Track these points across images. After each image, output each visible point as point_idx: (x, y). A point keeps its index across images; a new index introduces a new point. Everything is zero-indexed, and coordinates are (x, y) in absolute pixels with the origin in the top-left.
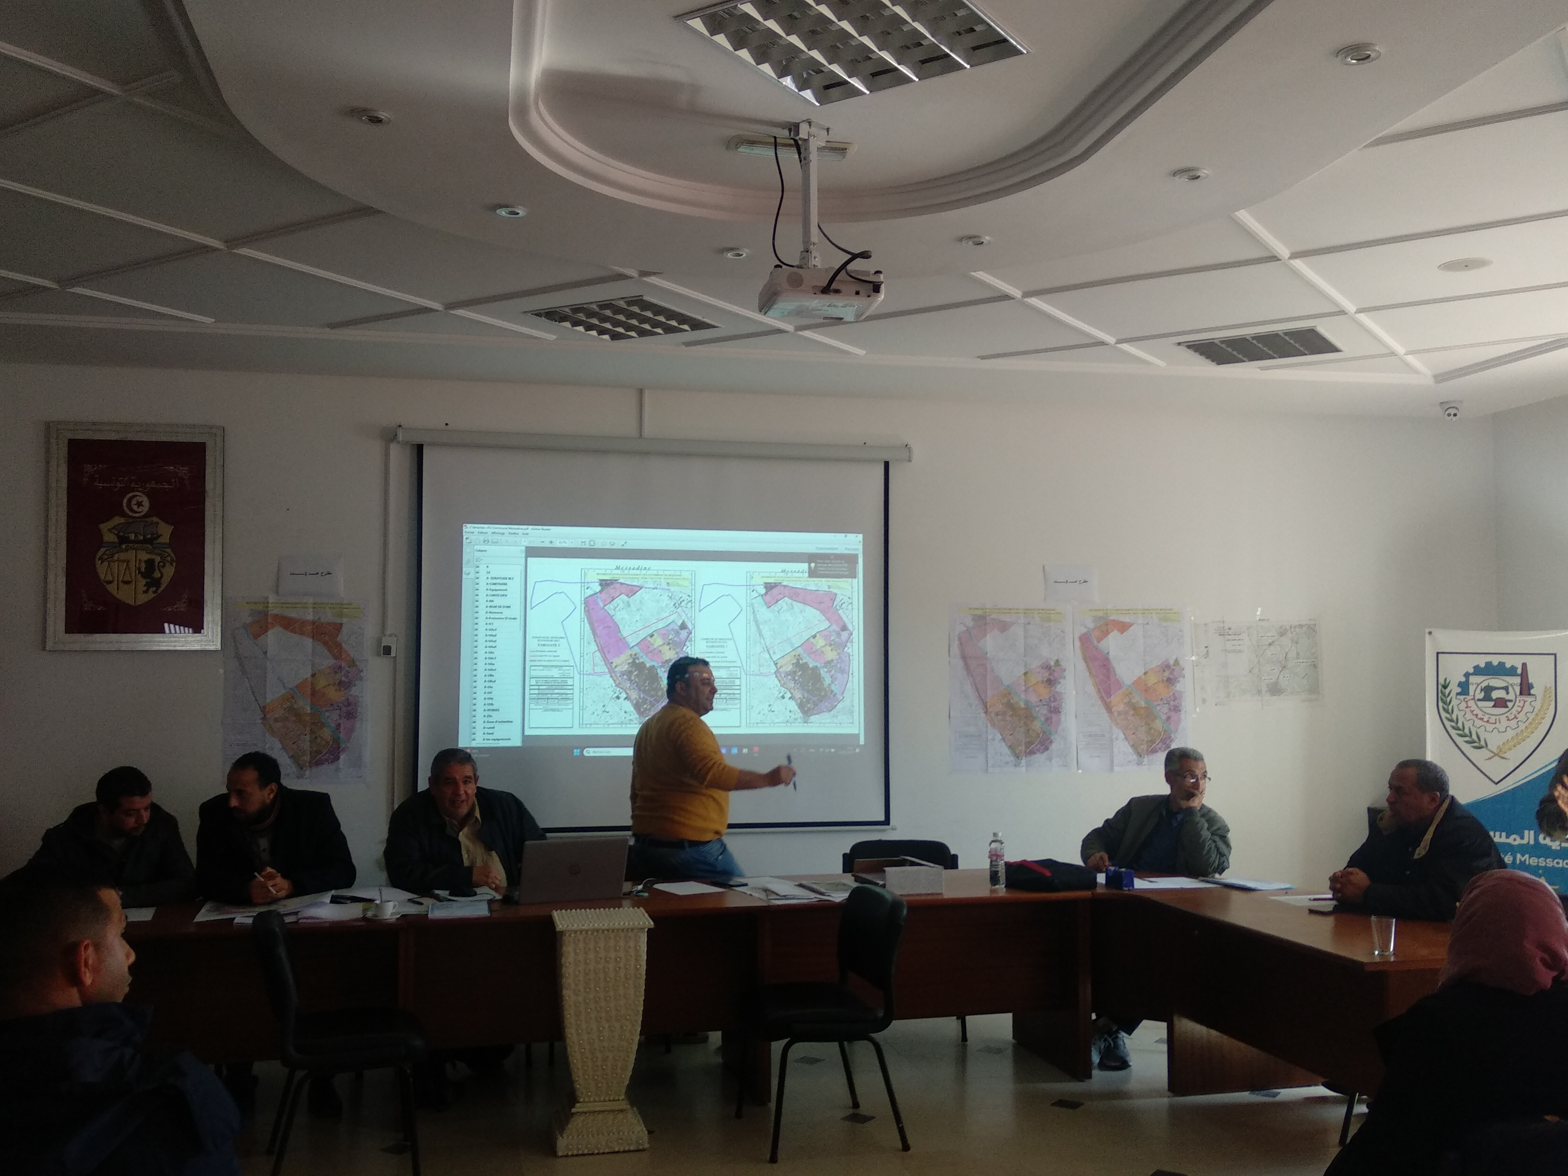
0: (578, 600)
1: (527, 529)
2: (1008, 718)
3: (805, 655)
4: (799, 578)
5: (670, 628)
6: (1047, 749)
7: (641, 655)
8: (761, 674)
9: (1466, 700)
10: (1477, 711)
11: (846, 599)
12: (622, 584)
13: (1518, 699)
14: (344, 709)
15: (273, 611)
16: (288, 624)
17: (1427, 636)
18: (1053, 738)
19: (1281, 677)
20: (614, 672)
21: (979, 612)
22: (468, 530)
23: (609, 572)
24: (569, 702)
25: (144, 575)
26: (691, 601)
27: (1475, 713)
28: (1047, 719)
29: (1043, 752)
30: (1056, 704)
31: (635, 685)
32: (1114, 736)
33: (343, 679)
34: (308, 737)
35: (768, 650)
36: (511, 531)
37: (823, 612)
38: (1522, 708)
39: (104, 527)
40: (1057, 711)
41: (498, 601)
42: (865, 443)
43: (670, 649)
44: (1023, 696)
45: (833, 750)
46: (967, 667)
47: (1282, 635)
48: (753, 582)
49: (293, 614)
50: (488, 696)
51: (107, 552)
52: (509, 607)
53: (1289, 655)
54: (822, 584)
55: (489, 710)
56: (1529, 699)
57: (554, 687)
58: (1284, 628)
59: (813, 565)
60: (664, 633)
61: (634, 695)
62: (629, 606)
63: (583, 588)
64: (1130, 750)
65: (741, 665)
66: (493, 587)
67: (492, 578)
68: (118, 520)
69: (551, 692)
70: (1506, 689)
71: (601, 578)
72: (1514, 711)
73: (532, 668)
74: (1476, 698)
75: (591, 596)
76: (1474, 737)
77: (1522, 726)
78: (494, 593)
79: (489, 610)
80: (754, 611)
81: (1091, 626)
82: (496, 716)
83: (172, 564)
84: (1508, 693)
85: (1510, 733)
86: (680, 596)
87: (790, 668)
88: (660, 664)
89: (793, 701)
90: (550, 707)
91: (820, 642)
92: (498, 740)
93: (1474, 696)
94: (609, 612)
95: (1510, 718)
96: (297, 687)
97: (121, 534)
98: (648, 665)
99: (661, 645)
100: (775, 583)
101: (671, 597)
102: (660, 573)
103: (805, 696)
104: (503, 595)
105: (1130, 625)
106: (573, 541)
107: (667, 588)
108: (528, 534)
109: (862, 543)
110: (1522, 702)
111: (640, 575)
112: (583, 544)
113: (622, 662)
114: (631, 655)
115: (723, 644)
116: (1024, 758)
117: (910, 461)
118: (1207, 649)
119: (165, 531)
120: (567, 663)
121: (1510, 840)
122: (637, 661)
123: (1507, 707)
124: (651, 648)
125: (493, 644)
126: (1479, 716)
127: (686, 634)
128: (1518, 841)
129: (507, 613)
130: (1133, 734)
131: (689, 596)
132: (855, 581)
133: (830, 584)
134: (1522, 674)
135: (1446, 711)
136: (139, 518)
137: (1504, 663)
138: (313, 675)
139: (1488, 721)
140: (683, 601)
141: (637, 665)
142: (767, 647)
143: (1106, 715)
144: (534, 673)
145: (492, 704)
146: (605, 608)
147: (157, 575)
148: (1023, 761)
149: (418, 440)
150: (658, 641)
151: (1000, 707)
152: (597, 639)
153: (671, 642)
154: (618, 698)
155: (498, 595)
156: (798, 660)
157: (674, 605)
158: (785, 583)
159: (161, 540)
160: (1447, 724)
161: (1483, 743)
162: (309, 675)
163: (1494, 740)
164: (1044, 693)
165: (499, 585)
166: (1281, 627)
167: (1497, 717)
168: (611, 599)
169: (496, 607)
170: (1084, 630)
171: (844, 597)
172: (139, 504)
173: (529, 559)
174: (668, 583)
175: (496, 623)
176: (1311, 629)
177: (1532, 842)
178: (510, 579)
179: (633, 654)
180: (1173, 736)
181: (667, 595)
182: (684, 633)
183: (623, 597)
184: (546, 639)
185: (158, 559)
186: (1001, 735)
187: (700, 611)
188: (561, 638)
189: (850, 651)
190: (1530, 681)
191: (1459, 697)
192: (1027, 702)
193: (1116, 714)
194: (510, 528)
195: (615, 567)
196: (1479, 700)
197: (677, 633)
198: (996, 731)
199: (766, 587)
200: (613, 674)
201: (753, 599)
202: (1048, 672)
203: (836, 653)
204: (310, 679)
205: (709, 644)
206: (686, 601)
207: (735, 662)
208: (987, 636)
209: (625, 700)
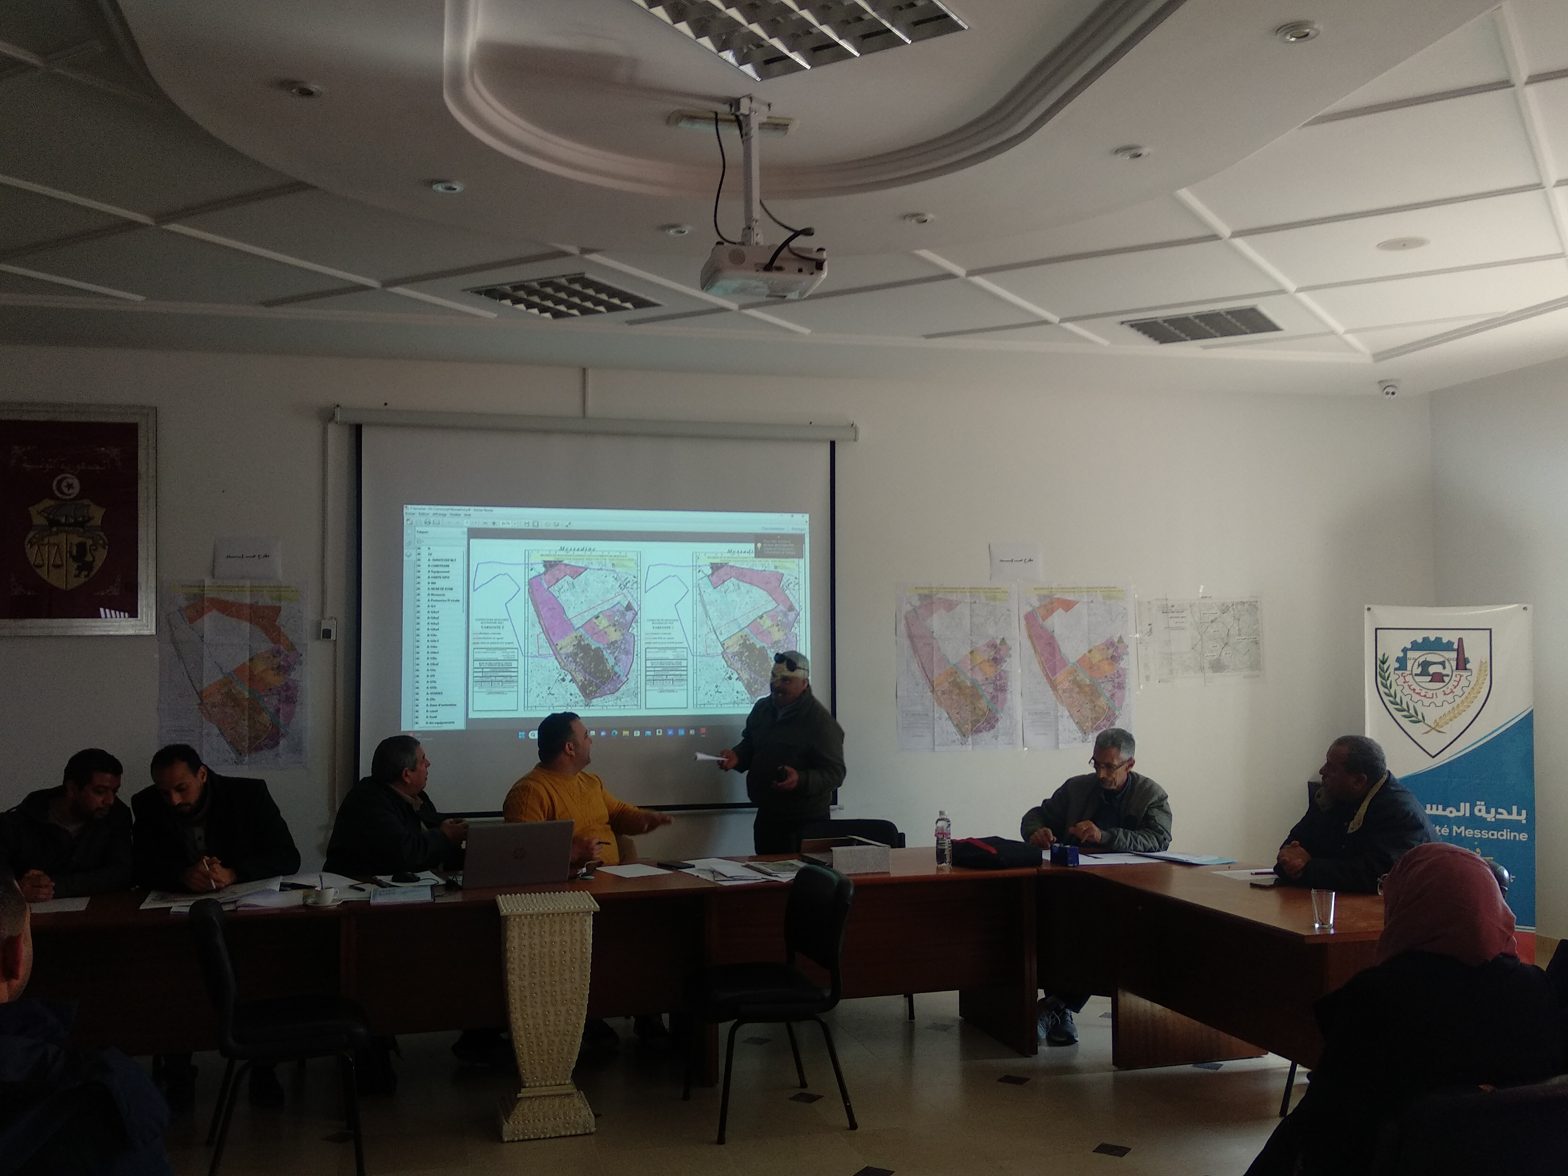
0: (522, 582)
1: (470, 510)
2: (954, 697)
3: (752, 636)
4: (746, 558)
5: (615, 609)
6: (993, 727)
7: (587, 636)
8: (708, 655)
9: (1404, 675)
10: (1414, 686)
11: (792, 579)
12: (566, 565)
13: (1454, 674)
14: (283, 694)
15: (209, 594)
16: (225, 608)
17: (1366, 612)
18: (998, 715)
19: (1223, 654)
20: (559, 654)
21: (926, 592)
22: (409, 511)
23: (553, 553)
24: (512, 684)
25: (75, 559)
26: (637, 582)
27: (1412, 687)
28: (993, 698)
29: (989, 730)
30: (1002, 682)
31: (581, 667)
32: (1059, 714)
33: (282, 663)
34: (246, 723)
35: (714, 631)
36: (453, 512)
37: (770, 592)
38: (1459, 682)
39: (33, 510)
40: (1002, 689)
41: (440, 583)
42: (811, 423)
43: (616, 631)
44: (969, 675)
46: (914, 647)
47: (1224, 611)
48: (699, 563)
49: (230, 598)
50: (430, 679)
51: (37, 536)
52: (452, 589)
53: (1232, 632)
54: (768, 565)
55: (431, 693)
56: (1465, 674)
57: (498, 670)
58: (1226, 605)
59: (759, 545)
60: (609, 614)
61: (580, 677)
62: (574, 587)
63: (527, 569)
64: (1075, 727)
65: (687, 646)
66: (435, 569)
67: (434, 560)
68: (47, 503)
69: (495, 674)
70: (1443, 664)
71: (545, 560)
72: (1450, 686)
73: (475, 650)
74: (1414, 674)
75: (534, 577)
76: (1412, 711)
77: (1458, 700)
78: (436, 575)
79: (431, 592)
80: (700, 592)
81: (1036, 604)
82: (439, 699)
83: (104, 548)
84: (1444, 668)
85: (1447, 708)
86: (626, 577)
87: (736, 649)
88: (606, 646)
89: (740, 682)
90: (494, 690)
91: (767, 623)
92: (441, 723)
93: (1412, 671)
94: (554, 593)
95: (1447, 693)
96: (235, 671)
97: (51, 516)
98: (593, 647)
99: (607, 627)
100: (721, 564)
101: (616, 579)
102: (606, 553)
103: (752, 677)
104: (445, 578)
105: (1075, 603)
106: (516, 522)
107: (612, 569)
108: (470, 515)
109: (808, 522)
110: (1459, 677)
111: (585, 556)
112: (527, 525)
113: (567, 644)
114: (576, 637)
115: (669, 625)
116: (970, 737)
117: (855, 440)
118: (1150, 627)
119: (97, 514)
120: (511, 646)
121: (1447, 813)
122: (583, 643)
123: (1444, 681)
124: (597, 630)
125: (436, 627)
126: (1416, 691)
127: (632, 615)
128: (1455, 813)
129: (449, 595)
130: (1078, 711)
131: (635, 577)
132: (802, 561)
133: (777, 564)
134: (1458, 649)
135: (1385, 686)
136: (70, 500)
137: (1441, 639)
138: (251, 660)
139: (1425, 696)
140: (629, 582)
141: (582, 648)
142: (713, 628)
143: (1051, 692)
144: (477, 656)
145: (435, 688)
146: (550, 589)
147: (89, 558)
148: (970, 739)
149: (357, 420)
150: (603, 623)
151: (946, 686)
152: (541, 621)
153: (616, 623)
154: (563, 680)
155: (440, 577)
156: (745, 640)
157: (620, 586)
158: (731, 564)
159: (91, 523)
160: (1386, 699)
161: (1420, 717)
162: (247, 660)
163: (1431, 715)
164: (990, 671)
165: (441, 567)
166: (1223, 605)
167: (1434, 692)
168: (555, 581)
169: (438, 589)
170: (1029, 609)
171: (791, 577)
172: (70, 486)
173: (471, 540)
174: (613, 564)
175: (439, 606)
176: (1253, 606)
177: (1468, 814)
178: (452, 560)
179: (579, 635)
180: (1117, 713)
181: (612, 575)
182: (630, 615)
183: (568, 578)
184: (490, 621)
185: (89, 542)
186: (948, 714)
187: (646, 592)
188: (505, 620)
189: (797, 631)
190: (1466, 656)
191: (1396, 672)
192: (973, 682)
193: (1060, 692)
194: (452, 509)
195: (560, 548)
196: (1416, 675)
197: (623, 615)
198: (943, 710)
199: (712, 568)
200: (558, 657)
201: (699, 580)
202: (994, 651)
203: (783, 633)
204: (248, 664)
205: (655, 625)
206: (631, 582)
207: (682, 643)
208: (934, 615)
209: (570, 682)
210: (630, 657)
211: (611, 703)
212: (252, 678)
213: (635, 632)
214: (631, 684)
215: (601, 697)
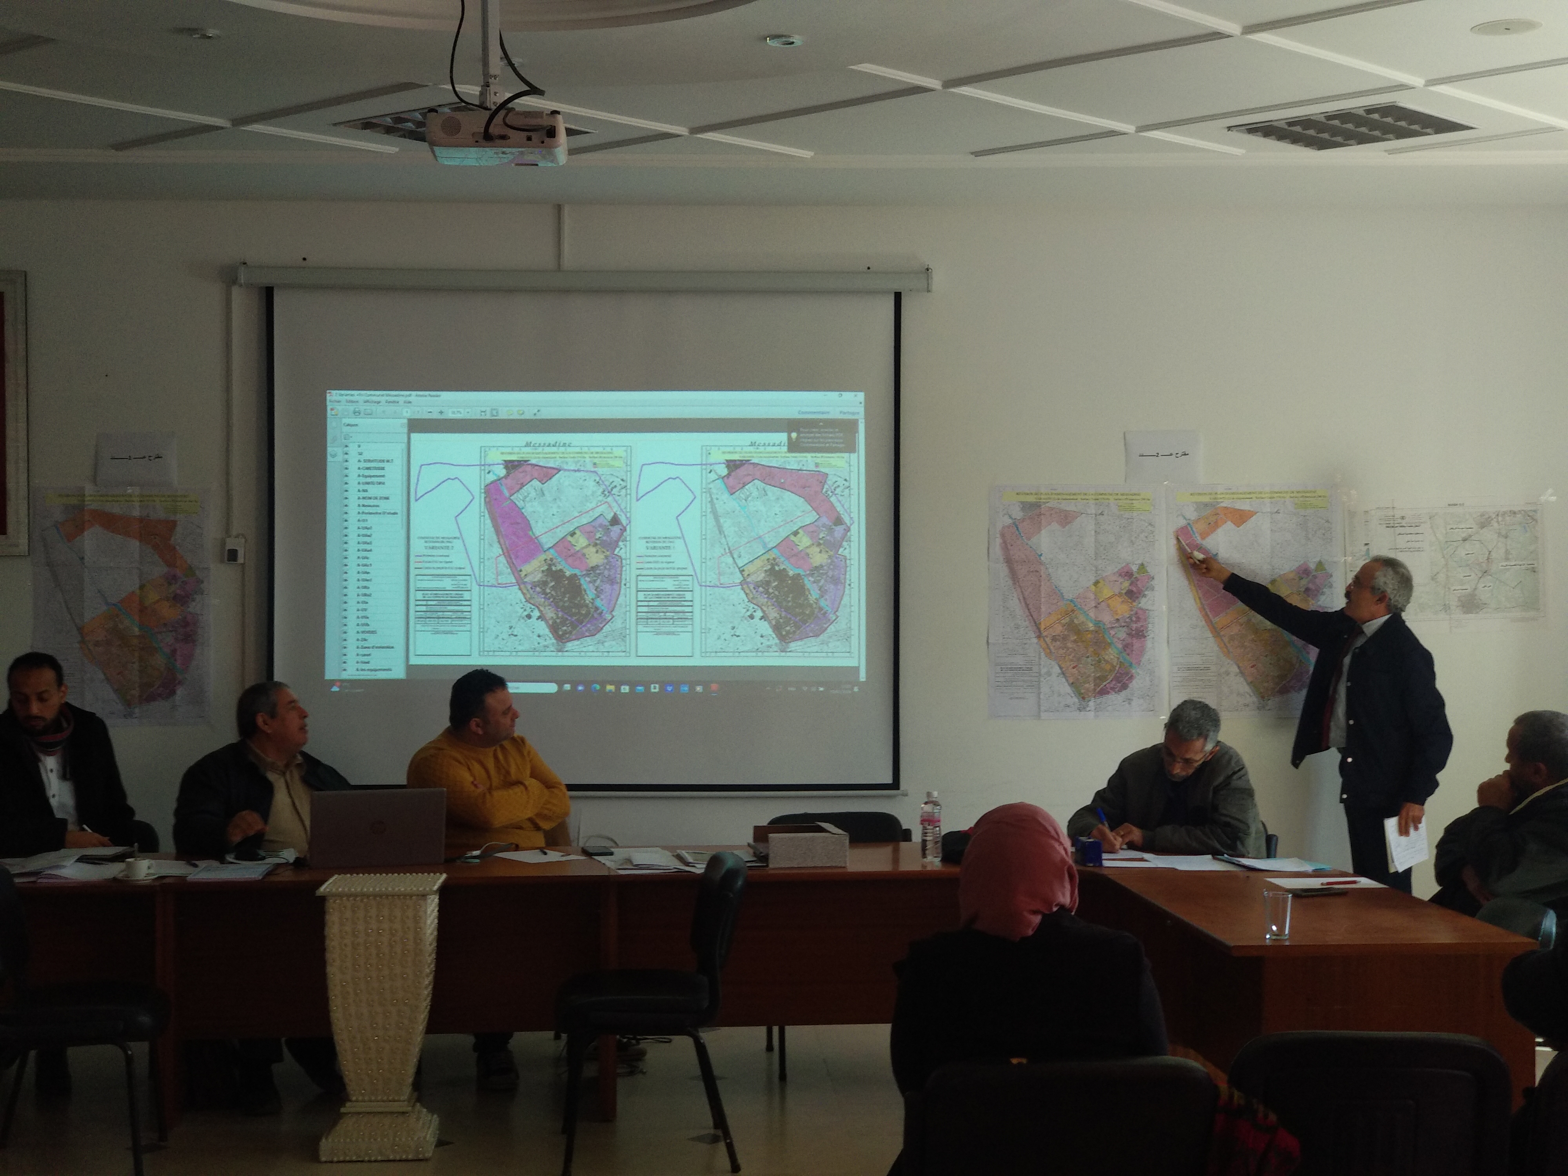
0: (477, 489)
1: (409, 395)
2: (1069, 645)
3: (783, 559)
4: (776, 452)
5: (596, 523)
6: (1125, 687)
7: (559, 560)
8: (722, 586)
11: (841, 481)
12: (533, 466)
14: (181, 630)
15: (91, 504)
16: (109, 522)
18: (1134, 671)
19: (1480, 586)
20: (524, 583)
21: (1031, 499)
22: (334, 398)
23: (516, 450)
24: (466, 622)
26: (626, 486)
28: (1126, 646)
29: (1120, 691)
30: (1139, 625)
31: (552, 599)
33: (179, 591)
34: (136, 666)
35: (731, 552)
36: (389, 398)
37: (809, 500)
40: (1140, 634)
41: (373, 491)
42: (869, 268)
43: (597, 552)
44: (1092, 614)
45: (821, 689)
46: (1013, 575)
47: (1483, 526)
48: (712, 460)
49: (116, 510)
50: (361, 614)
52: (387, 498)
53: (1494, 555)
54: (807, 461)
55: (363, 632)
58: (1487, 516)
59: (794, 435)
60: (588, 530)
61: (550, 613)
62: (543, 494)
63: (483, 472)
66: (366, 472)
67: (365, 461)
69: (443, 608)
71: (506, 459)
75: (492, 483)
78: (369, 480)
79: (362, 502)
80: (712, 499)
81: (1192, 515)
82: (372, 640)
86: (611, 481)
87: (761, 576)
88: (585, 572)
89: (766, 623)
90: (442, 628)
91: (804, 541)
92: (376, 670)
94: (517, 503)
96: (121, 601)
98: (568, 574)
100: (740, 460)
101: (598, 482)
102: (585, 449)
103: (783, 615)
104: (380, 483)
105: (1251, 514)
106: (469, 410)
107: (593, 469)
108: (410, 402)
109: (863, 404)
111: (557, 453)
112: (483, 413)
113: (534, 569)
114: (545, 560)
115: (668, 545)
116: (1093, 699)
117: (929, 290)
118: (1366, 547)
120: (462, 572)
124: (572, 551)
125: (368, 547)
127: (619, 531)
129: (385, 506)
131: (623, 480)
132: (854, 456)
133: (819, 460)
138: (142, 587)
140: (615, 487)
141: (553, 574)
142: (729, 549)
144: (420, 584)
145: (367, 625)
146: (512, 498)
148: (1091, 704)
149: (268, 282)
150: (581, 542)
151: (1058, 629)
152: (502, 541)
153: (598, 542)
154: (529, 617)
155: (373, 483)
156: (773, 565)
157: (603, 492)
158: (755, 460)
162: (138, 586)
164: (1123, 609)
165: (374, 470)
166: (1480, 516)
168: (519, 486)
169: (370, 498)
170: (1182, 523)
171: (839, 479)
173: (412, 435)
174: (595, 464)
175: (372, 520)
176: (1529, 518)
178: (388, 461)
179: (548, 559)
181: (593, 479)
182: (616, 529)
183: (535, 483)
184: (435, 540)
186: (1061, 668)
187: (638, 500)
188: (455, 538)
189: (846, 553)
192: (1097, 623)
193: (1226, 639)
194: (388, 395)
195: (525, 444)
197: (607, 531)
198: (1053, 663)
199: (728, 467)
200: (522, 586)
201: (709, 484)
202: (1129, 582)
203: (826, 556)
204: (138, 592)
205: (650, 545)
206: (619, 487)
207: (685, 569)
208: (1043, 532)
209: (537, 619)
210: (616, 587)
211: (591, 648)
212: (143, 610)
213: (622, 553)
214: (617, 623)
215: (578, 639)
